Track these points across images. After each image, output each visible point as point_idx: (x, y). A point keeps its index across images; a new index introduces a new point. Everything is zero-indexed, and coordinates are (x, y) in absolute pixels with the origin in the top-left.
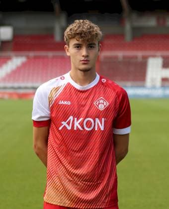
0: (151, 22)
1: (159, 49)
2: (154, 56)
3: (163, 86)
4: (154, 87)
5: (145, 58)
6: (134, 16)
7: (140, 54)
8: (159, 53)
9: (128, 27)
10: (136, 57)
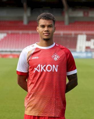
0: (80, 14)
1: (84, 30)
2: (81, 34)
3: (86, 51)
4: (81, 52)
5: (76, 35)
6: (70, 10)
7: (73, 33)
8: (84, 32)
9: (66, 17)
10: (71, 34)
